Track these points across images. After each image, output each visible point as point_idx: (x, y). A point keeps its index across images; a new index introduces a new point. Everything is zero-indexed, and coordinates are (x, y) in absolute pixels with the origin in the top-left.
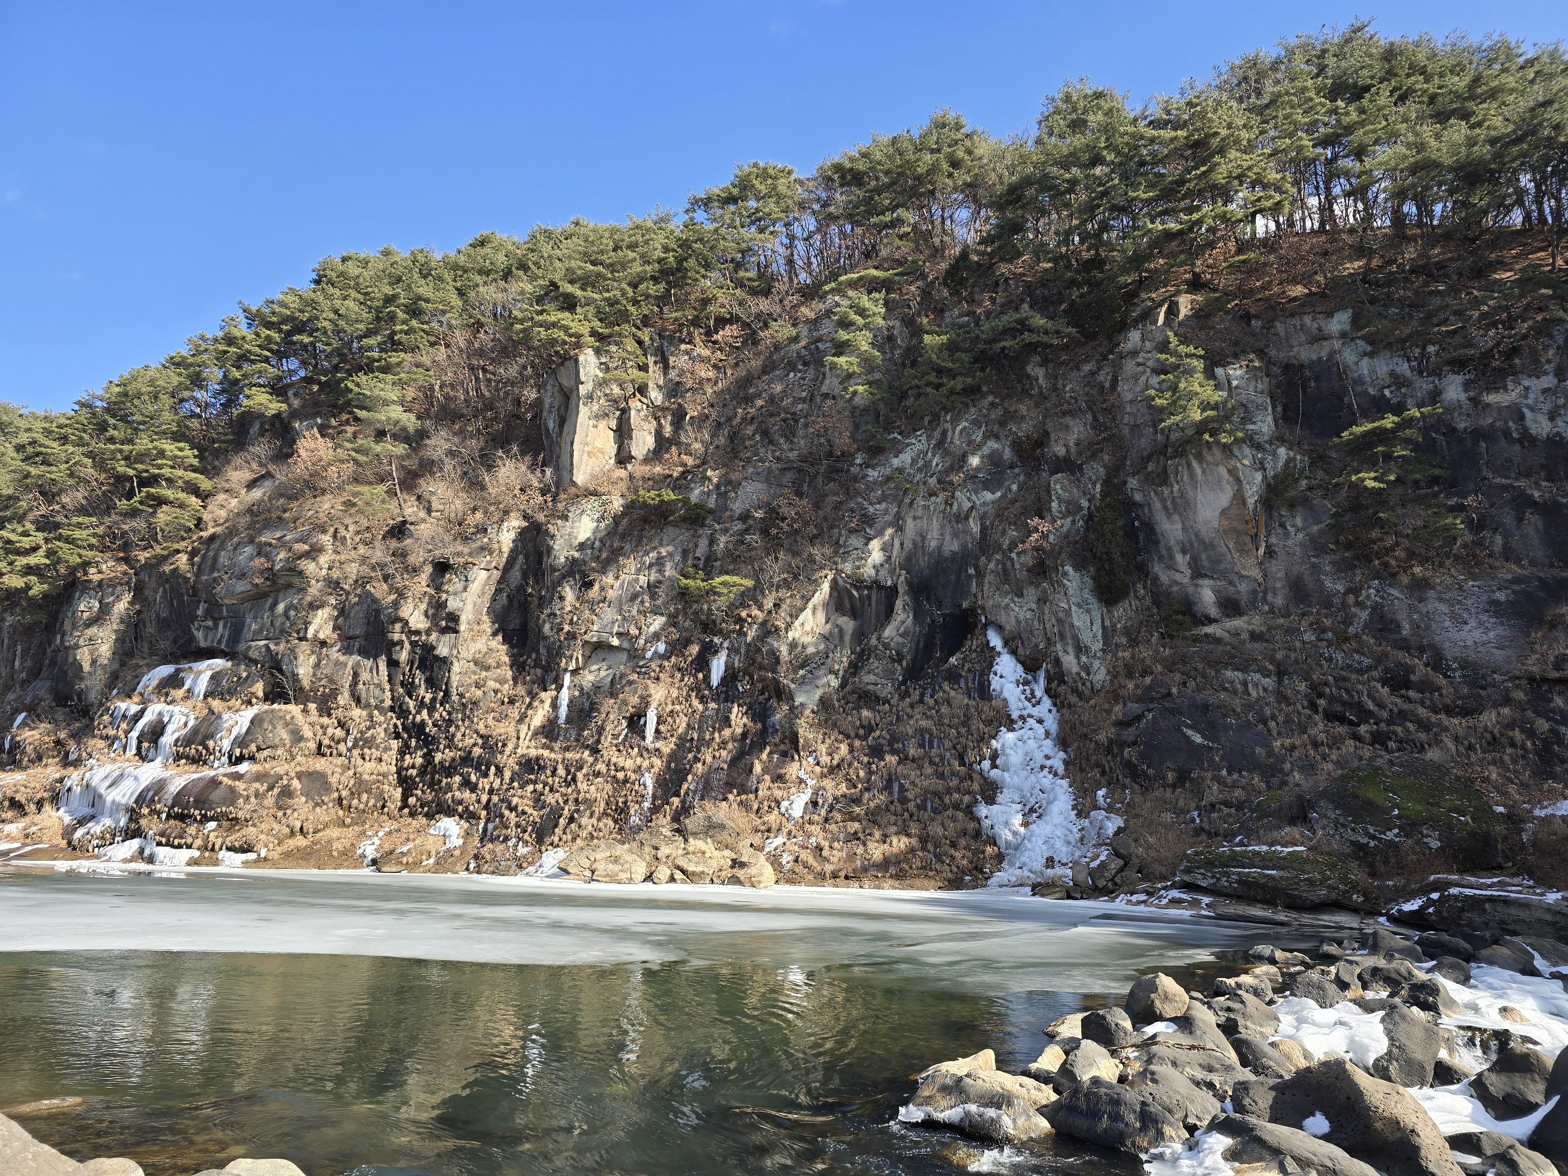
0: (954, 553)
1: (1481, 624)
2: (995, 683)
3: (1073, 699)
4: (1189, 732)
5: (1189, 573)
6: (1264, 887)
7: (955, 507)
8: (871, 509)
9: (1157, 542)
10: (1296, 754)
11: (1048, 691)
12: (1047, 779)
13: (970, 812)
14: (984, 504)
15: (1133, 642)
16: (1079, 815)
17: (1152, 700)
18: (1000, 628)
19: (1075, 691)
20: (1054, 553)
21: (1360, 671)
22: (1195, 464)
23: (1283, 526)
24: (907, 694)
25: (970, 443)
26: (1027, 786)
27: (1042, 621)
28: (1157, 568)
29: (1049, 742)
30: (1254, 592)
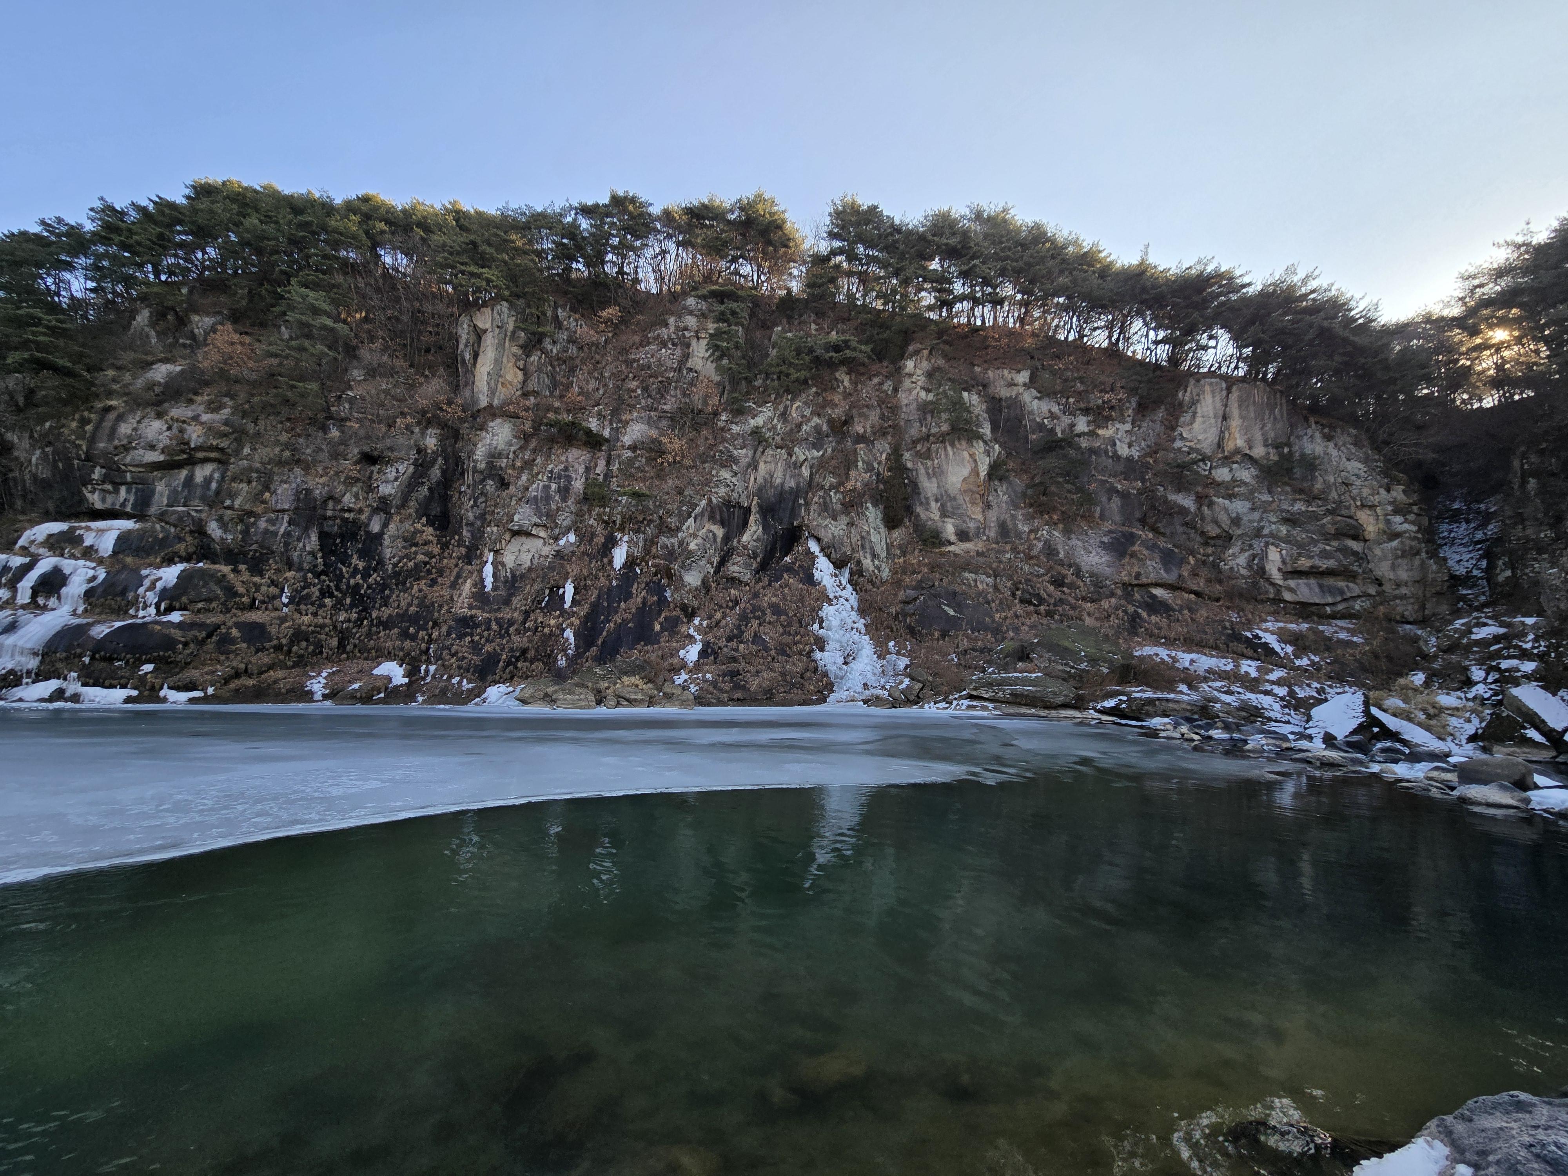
0: (791, 488)
1: (1098, 553)
2: (817, 575)
3: (869, 587)
4: (946, 608)
5: (938, 514)
6: (1027, 696)
7: (794, 458)
8: (735, 452)
9: (919, 494)
10: (1008, 621)
11: (850, 582)
12: (856, 637)
13: (809, 654)
14: (813, 458)
15: (904, 554)
16: (879, 657)
17: (923, 589)
18: (818, 540)
19: (871, 582)
20: (861, 495)
21: (1038, 576)
22: (949, 448)
23: (996, 490)
24: (760, 580)
25: (803, 416)
26: (844, 640)
27: (849, 537)
28: (919, 509)
29: (853, 613)
30: (978, 528)
